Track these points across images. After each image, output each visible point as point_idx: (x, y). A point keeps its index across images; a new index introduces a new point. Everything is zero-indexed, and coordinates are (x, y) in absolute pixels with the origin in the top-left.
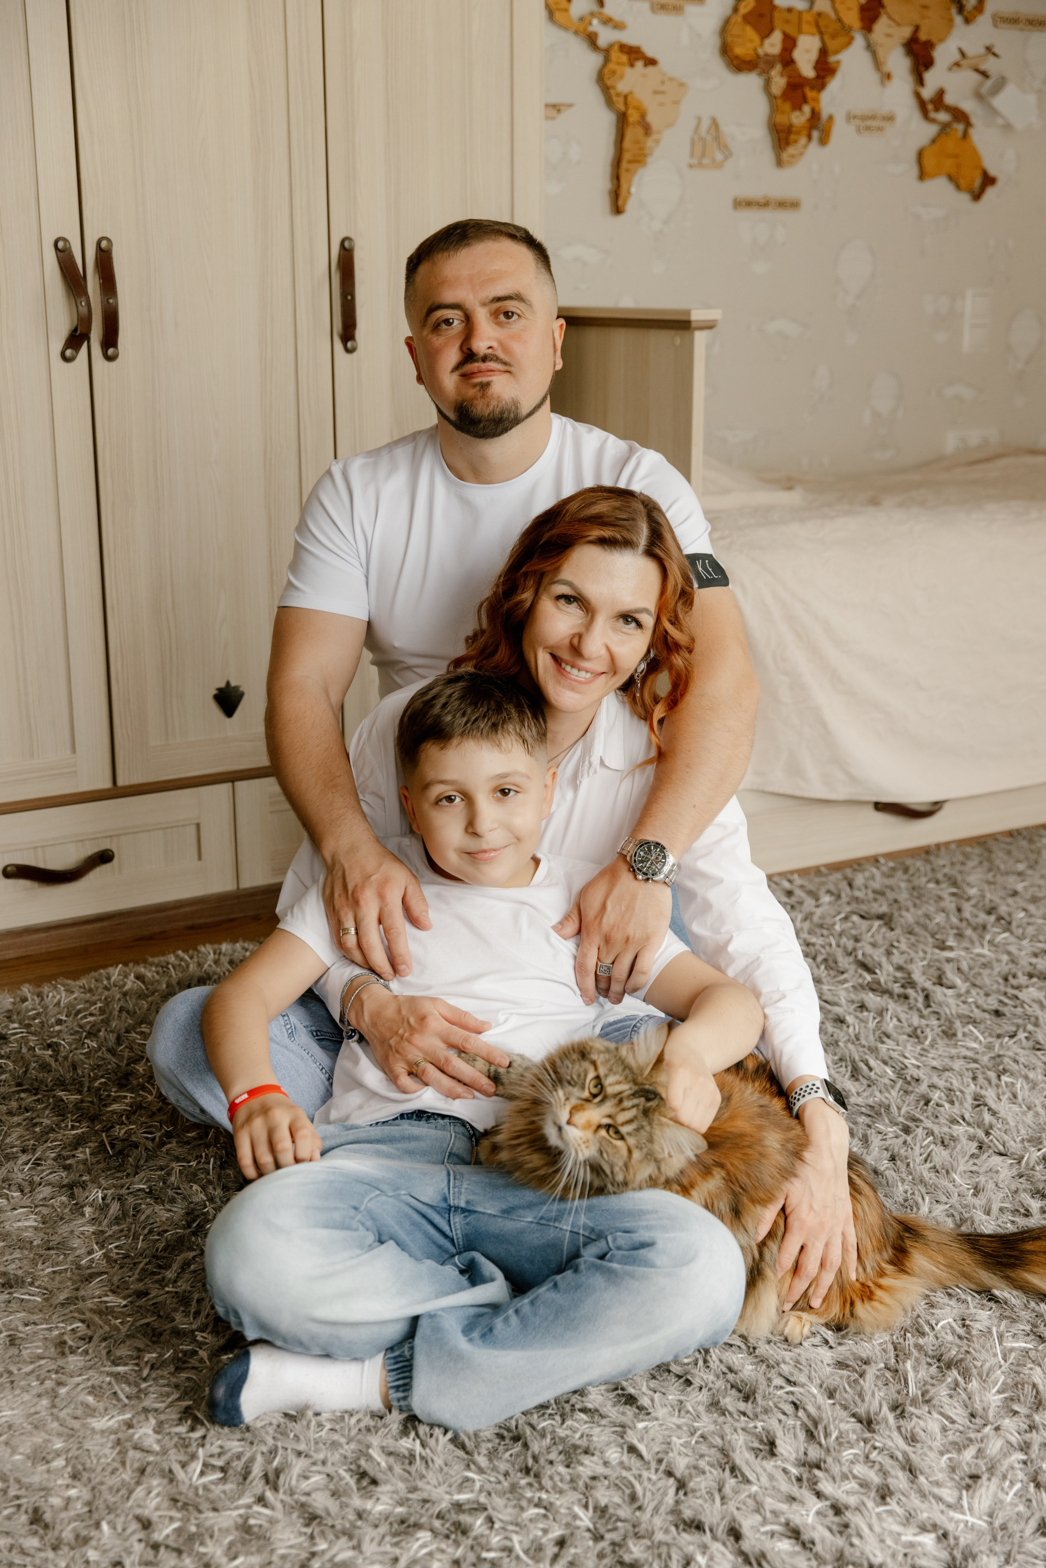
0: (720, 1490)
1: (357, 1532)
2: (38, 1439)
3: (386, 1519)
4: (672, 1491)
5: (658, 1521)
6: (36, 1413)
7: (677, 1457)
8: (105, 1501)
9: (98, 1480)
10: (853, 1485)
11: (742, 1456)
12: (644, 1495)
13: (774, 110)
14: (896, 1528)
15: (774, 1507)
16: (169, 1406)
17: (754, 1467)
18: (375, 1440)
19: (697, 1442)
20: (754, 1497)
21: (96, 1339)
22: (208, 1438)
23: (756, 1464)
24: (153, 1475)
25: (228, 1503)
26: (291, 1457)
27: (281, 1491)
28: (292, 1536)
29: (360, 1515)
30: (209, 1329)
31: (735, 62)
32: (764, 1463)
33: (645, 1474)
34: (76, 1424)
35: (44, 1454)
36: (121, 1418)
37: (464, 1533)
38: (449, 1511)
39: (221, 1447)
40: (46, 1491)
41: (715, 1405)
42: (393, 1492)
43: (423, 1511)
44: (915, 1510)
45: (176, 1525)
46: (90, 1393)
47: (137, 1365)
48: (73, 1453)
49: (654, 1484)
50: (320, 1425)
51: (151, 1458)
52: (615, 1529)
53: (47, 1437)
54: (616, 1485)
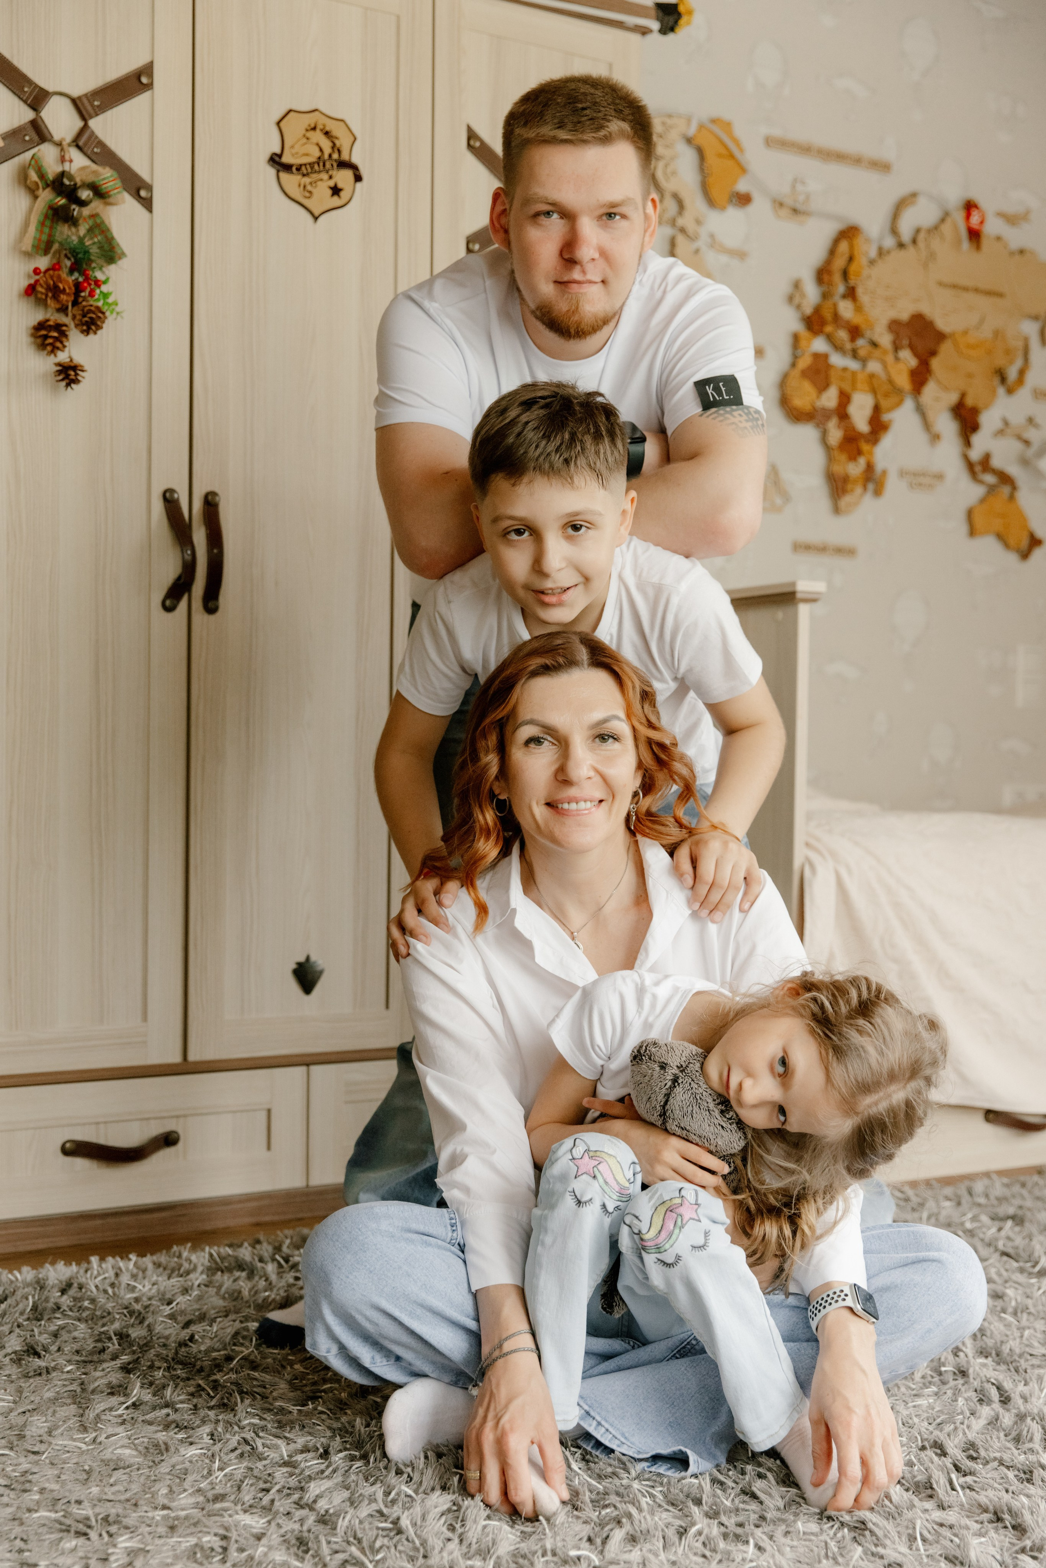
13: (830, 459)
31: (794, 414)
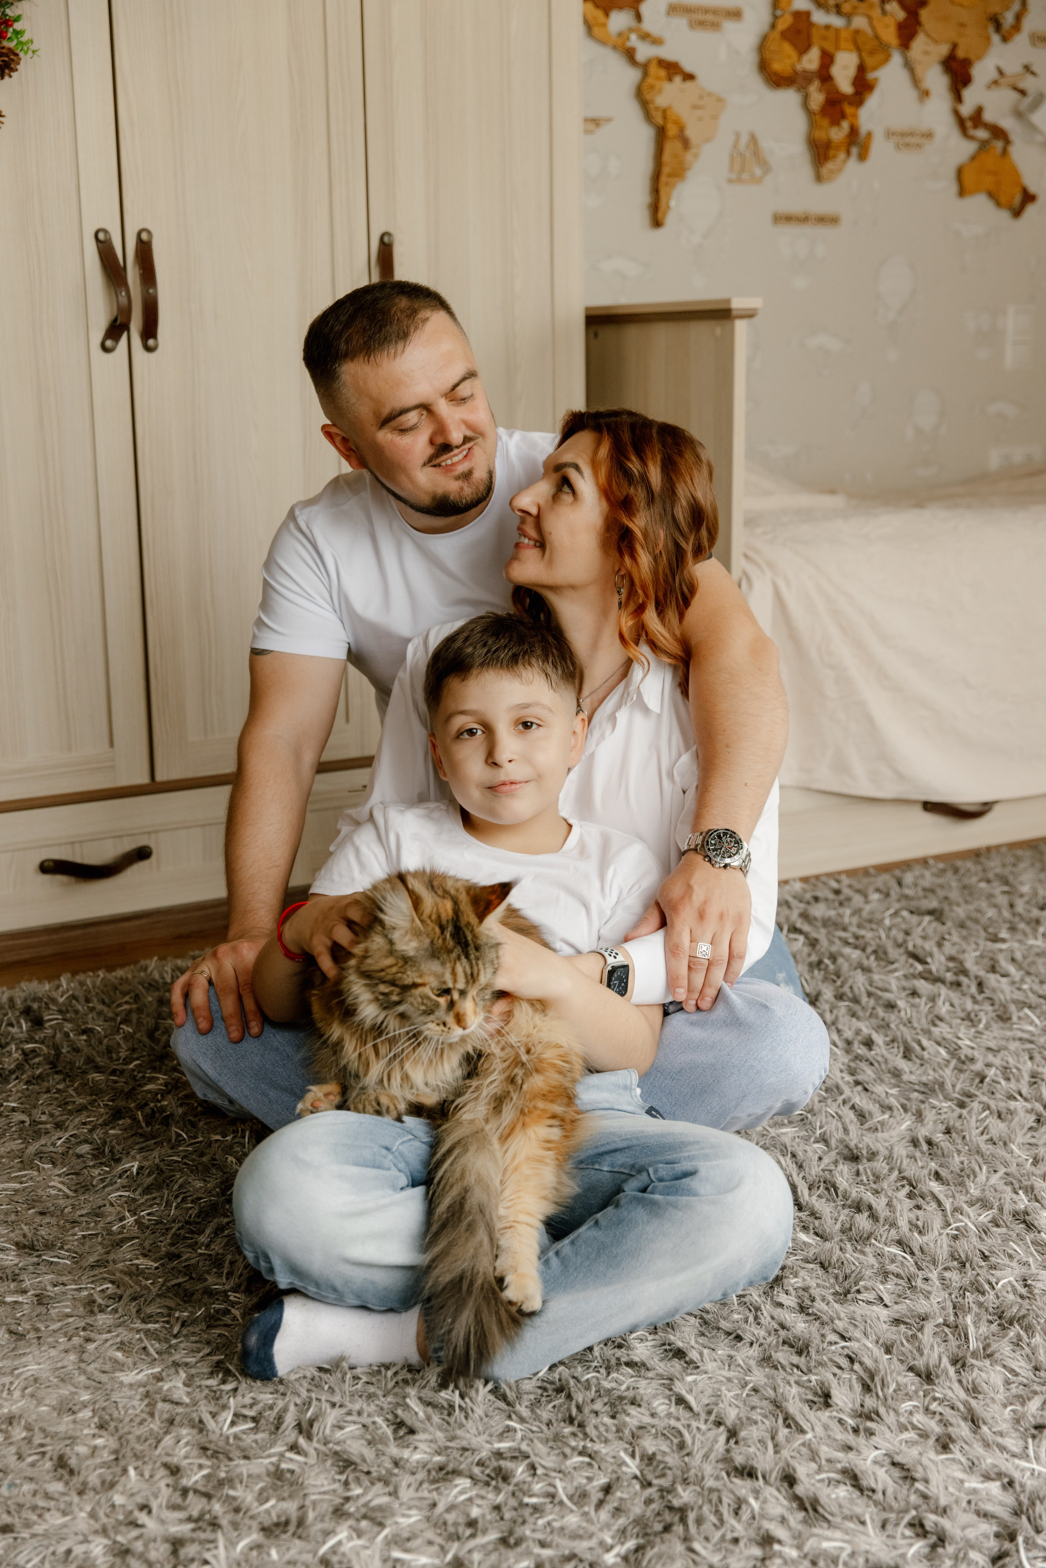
0: (773, 1438)
1: (394, 1479)
2: (65, 1392)
3: (424, 1467)
4: (722, 1439)
5: (708, 1469)
6: (63, 1368)
7: (728, 1408)
8: (132, 1449)
9: (125, 1430)
10: (911, 1435)
11: (794, 1407)
12: (693, 1443)
13: (812, 125)
14: (960, 1475)
15: (829, 1456)
16: (200, 1361)
17: (808, 1416)
18: (412, 1391)
19: (748, 1395)
20: (807, 1445)
21: (126, 1298)
22: (240, 1390)
23: (812, 1415)
24: (182, 1425)
25: (259, 1451)
26: (325, 1406)
27: (315, 1439)
28: (325, 1482)
29: (396, 1464)
30: (242, 1288)
31: (774, 78)
32: (819, 1412)
33: (694, 1424)
34: (104, 1378)
35: (70, 1405)
36: (150, 1371)
37: (505, 1479)
38: (490, 1459)
39: (253, 1399)
40: (72, 1439)
41: (766, 1360)
42: (431, 1441)
43: (462, 1459)
44: (978, 1459)
45: (205, 1472)
46: (118, 1349)
47: (168, 1322)
48: (101, 1404)
49: (704, 1434)
50: (356, 1378)
51: (180, 1410)
52: (663, 1475)
53: (74, 1390)
54: (664, 1435)
